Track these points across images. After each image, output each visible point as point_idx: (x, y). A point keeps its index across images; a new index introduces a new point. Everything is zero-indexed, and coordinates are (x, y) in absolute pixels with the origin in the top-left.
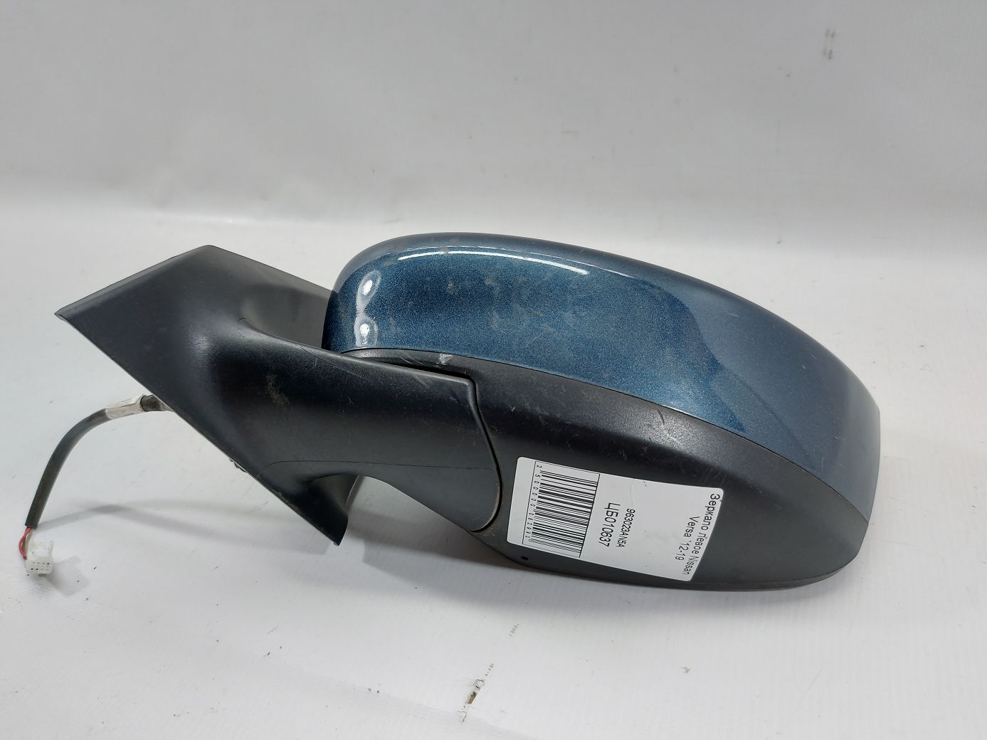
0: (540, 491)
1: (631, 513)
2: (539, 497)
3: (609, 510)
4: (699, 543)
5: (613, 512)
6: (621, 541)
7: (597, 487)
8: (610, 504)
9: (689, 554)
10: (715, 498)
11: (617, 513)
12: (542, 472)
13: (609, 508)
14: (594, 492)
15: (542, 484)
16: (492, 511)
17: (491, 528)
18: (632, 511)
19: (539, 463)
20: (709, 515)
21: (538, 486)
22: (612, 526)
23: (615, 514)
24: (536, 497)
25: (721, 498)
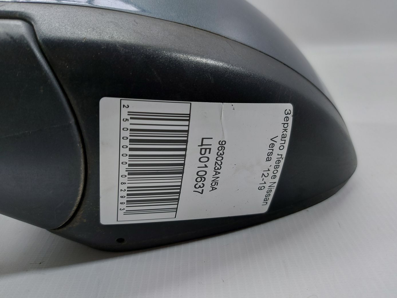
0: (131, 141)
1: (222, 144)
2: (131, 149)
3: (203, 147)
4: (276, 167)
5: (206, 149)
6: (213, 184)
7: (189, 120)
8: (203, 139)
9: (269, 180)
10: (288, 113)
11: (210, 149)
12: (130, 113)
13: (202, 145)
14: (186, 128)
15: (131, 130)
16: (79, 187)
17: (80, 213)
18: (224, 143)
19: (126, 102)
20: (285, 133)
21: (127, 134)
22: (206, 166)
23: (208, 150)
24: (126, 151)
25: (292, 114)
